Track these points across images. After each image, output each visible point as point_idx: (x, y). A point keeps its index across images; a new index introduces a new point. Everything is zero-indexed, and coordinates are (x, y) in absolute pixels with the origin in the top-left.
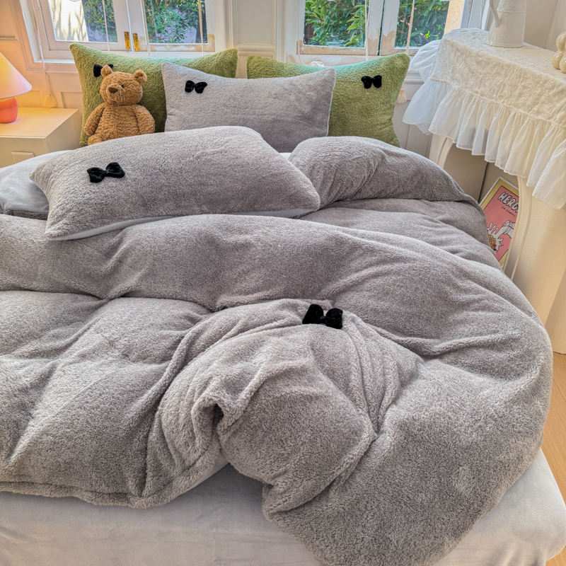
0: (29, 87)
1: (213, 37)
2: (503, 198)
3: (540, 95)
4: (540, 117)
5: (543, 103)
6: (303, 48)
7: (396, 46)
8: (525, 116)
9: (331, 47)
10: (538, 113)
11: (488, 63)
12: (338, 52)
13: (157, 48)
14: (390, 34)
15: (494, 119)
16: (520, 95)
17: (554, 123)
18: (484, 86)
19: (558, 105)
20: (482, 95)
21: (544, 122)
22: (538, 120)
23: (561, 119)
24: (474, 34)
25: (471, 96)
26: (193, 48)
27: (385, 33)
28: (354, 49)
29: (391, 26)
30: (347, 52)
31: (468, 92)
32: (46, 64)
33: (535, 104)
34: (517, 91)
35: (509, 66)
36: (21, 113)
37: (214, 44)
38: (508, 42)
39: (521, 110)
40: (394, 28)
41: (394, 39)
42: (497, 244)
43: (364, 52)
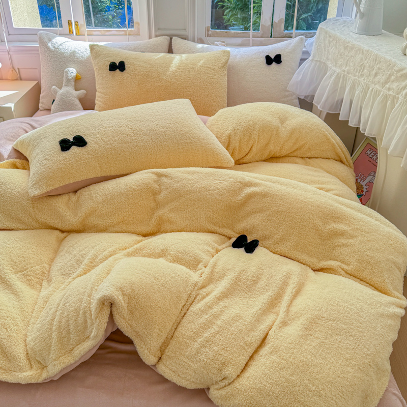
1: (138, 24)
2: (369, 153)
3: (390, 75)
4: (391, 93)
5: (393, 81)
6: (210, 33)
7: (284, 30)
8: (380, 92)
9: (233, 31)
10: (389, 89)
12: (239, 35)
13: (94, 33)
15: (357, 92)
16: (376, 74)
17: (401, 98)
18: (350, 66)
19: (404, 84)
21: (394, 97)
26: (123, 33)
27: (276, 20)
29: (281, 14)
30: (245, 35)
33: (387, 82)
34: (374, 72)
35: (368, 51)
37: (139, 29)
39: (377, 87)
40: (283, 16)
41: (283, 25)
42: (365, 190)
43: (259, 35)
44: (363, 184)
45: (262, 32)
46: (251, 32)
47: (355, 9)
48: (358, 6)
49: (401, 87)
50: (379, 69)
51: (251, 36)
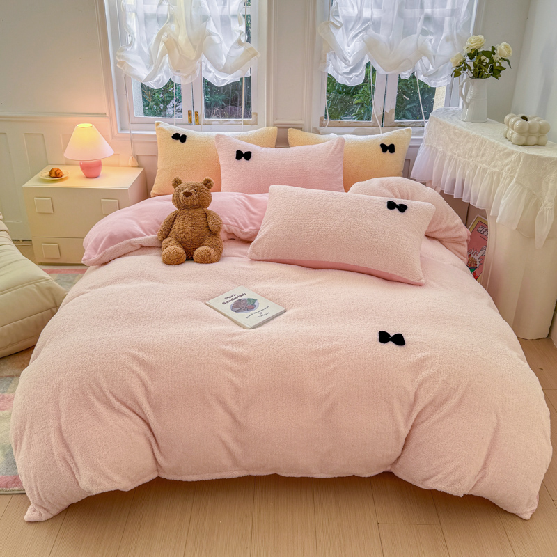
1: (256, 114)
2: (481, 229)
3: (495, 155)
4: (496, 169)
5: (497, 160)
6: (324, 122)
7: (395, 119)
8: (487, 170)
9: (345, 121)
10: (494, 166)
11: (461, 134)
12: (352, 125)
13: (213, 123)
14: (391, 111)
15: (468, 172)
16: (483, 155)
17: (505, 174)
18: (460, 149)
19: (506, 161)
20: (459, 156)
21: (499, 173)
23: (509, 170)
24: (454, 111)
25: (451, 157)
27: (387, 110)
28: (364, 122)
29: (391, 105)
30: (358, 124)
31: (449, 153)
33: (492, 161)
34: (481, 153)
35: (474, 136)
36: (103, 170)
37: (256, 119)
38: (476, 119)
39: (484, 165)
40: (394, 106)
41: (394, 115)
42: (478, 263)
43: (371, 124)
44: (476, 258)
45: (373, 122)
47: (461, 101)
48: (464, 99)
49: (504, 164)
50: (485, 150)
51: (363, 125)
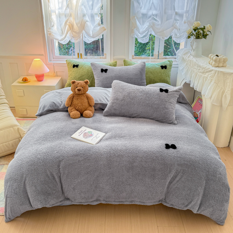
0: (48, 70)
1: (106, 54)
2: (200, 101)
6: (134, 57)
7: (164, 56)
9: (143, 57)
12: (145, 58)
13: (88, 58)
21: (206, 77)
22: (205, 77)
26: (99, 58)
27: (160, 52)
29: (162, 50)
30: (148, 58)
32: (54, 63)
37: (106, 56)
41: (163, 54)
42: (199, 116)
43: (153, 58)
44: (198, 113)
45: (154, 57)
46: (150, 57)
51: (150, 58)
